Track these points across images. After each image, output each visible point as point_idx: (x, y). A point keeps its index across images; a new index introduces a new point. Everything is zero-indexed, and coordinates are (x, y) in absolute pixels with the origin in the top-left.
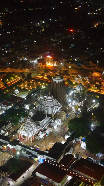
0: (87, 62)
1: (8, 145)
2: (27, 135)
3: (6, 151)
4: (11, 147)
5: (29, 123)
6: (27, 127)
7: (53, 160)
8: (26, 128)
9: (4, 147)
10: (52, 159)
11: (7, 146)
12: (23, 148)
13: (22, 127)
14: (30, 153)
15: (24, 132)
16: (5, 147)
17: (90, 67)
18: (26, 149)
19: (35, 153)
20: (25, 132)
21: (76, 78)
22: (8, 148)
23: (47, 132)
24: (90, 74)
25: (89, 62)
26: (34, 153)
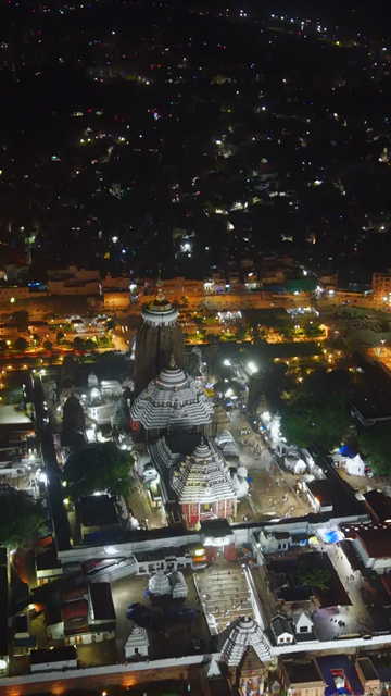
0: (60, 272)
1: (208, 542)
2: (221, 497)
3: (204, 566)
4: (221, 542)
5: (210, 459)
6: (211, 471)
7: (359, 520)
8: (208, 476)
9: (194, 557)
10: (355, 518)
11: (204, 548)
12: (255, 529)
13: (192, 479)
14: (285, 535)
15: (208, 491)
16: (199, 552)
17: (82, 283)
18: (267, 528)
19: (300, 528)
20: (210, 489)
21: (76, 325)
22: (211, 551)
23: (243, 472)
24: (93, 304)
25: (66, 271)
26: (296, 528)
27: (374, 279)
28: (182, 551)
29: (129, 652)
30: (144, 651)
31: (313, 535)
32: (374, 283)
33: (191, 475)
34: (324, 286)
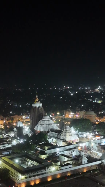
9: (78, 149)
11: (80, 146)
27: (65, 112)
28: (75, 148)
29: (83, 163)
30: (86, 162)
31: (102, 143)
32: (65, 113)
33: (67, 133)
34: (52, 115)
